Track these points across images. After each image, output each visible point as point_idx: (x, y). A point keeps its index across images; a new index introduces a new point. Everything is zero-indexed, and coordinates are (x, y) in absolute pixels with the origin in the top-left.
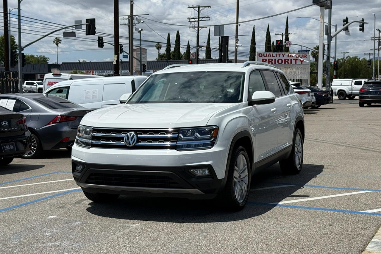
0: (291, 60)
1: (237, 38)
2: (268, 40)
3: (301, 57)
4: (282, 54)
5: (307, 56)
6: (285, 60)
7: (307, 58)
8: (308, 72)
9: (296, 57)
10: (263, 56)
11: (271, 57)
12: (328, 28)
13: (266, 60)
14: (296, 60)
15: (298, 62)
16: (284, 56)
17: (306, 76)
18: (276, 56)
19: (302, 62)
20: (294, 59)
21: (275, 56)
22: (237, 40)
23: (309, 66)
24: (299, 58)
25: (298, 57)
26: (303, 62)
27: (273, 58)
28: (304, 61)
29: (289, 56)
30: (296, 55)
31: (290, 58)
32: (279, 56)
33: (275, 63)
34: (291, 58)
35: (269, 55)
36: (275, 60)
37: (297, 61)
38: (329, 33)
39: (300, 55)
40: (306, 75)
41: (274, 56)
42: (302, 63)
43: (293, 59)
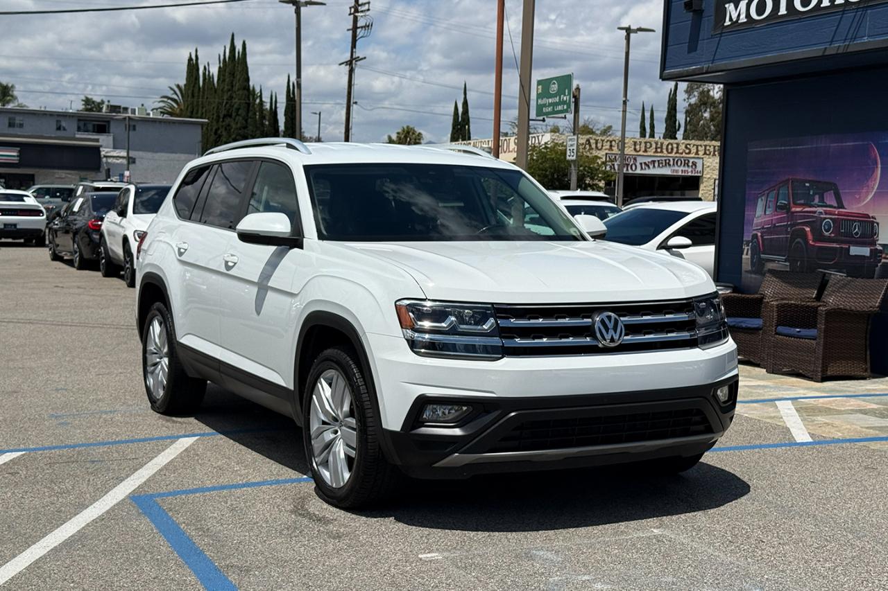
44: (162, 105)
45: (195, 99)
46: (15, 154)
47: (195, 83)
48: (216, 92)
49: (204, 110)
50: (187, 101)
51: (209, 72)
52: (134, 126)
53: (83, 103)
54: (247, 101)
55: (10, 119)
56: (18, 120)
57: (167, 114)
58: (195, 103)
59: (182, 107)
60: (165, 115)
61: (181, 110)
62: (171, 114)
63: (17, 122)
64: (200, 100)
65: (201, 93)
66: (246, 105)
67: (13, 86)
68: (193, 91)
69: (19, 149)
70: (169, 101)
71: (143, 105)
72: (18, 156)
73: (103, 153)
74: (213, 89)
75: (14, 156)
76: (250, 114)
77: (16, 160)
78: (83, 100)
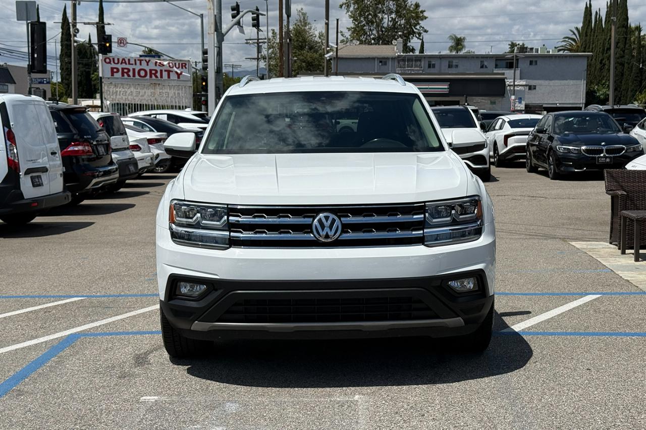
0: (161, 71)
1: (75, 26)
2: (66, 33)
3: (177, 66)
4: (146, 60)
5: (187, 66)
6: (151, 70)
7: (187, 69)
8: (191, 94)
9: (169, 66)
10: (112, 62)
11: (126, 64)
12: (217, 19)
13: (118, 70)
14: (169, 72)
15: (173, 76)
16: (149, 64)
17: (187, 100)
18: (136, 64)
19: (179, 75)
20: (165, 71)
21: (134, 63)
22: (76, 31)
23: (190, 84)
24: (175, 69)
25: (172, 66)
26: (181, 76)
27: (131, 67)
28: (183, 73)
29: (158, 64)
30: (169, 63)
31: (158, 68)
32: (141, 64)
33: (134, 75)
34: (161, 68)
35: (122, 61)
36: (134, 70)
37: (171, 73)
38: (219, 27)
39: (175, 64)
40: (187, 98)
41: (131, 63)
42: (179, 77)
43: (163, 71)
44: (564, 44)
45: (588, 38)
46: (446, 87)
47: (589, 26)
48: (603, 31)
49: (594, 46)
50: (582, 39)
51: (600, 15)
52: (536, 62)
53: (510, 46)
54: (626, 36)
55: (449, 62)
56: (455, 62)
57: (567, 50)
58: (588, 41)
59: (579, 44)
60: (566, 52)
61: (578, 46)
62: (570, 50)
63: (454, 64)
64: (592, 38)
65: (592, 33)
66: (624, 39)
67: (464, 39)
68: (586, 31)
69: (449, 83)
70: (570, 40)
71: (544, 45)
72: (448, 88)
73: (507, 83)
74: (601, 29)
75: (445, 88)
76: (627, 46)
77: (447, 91)
78: (509, 45)
